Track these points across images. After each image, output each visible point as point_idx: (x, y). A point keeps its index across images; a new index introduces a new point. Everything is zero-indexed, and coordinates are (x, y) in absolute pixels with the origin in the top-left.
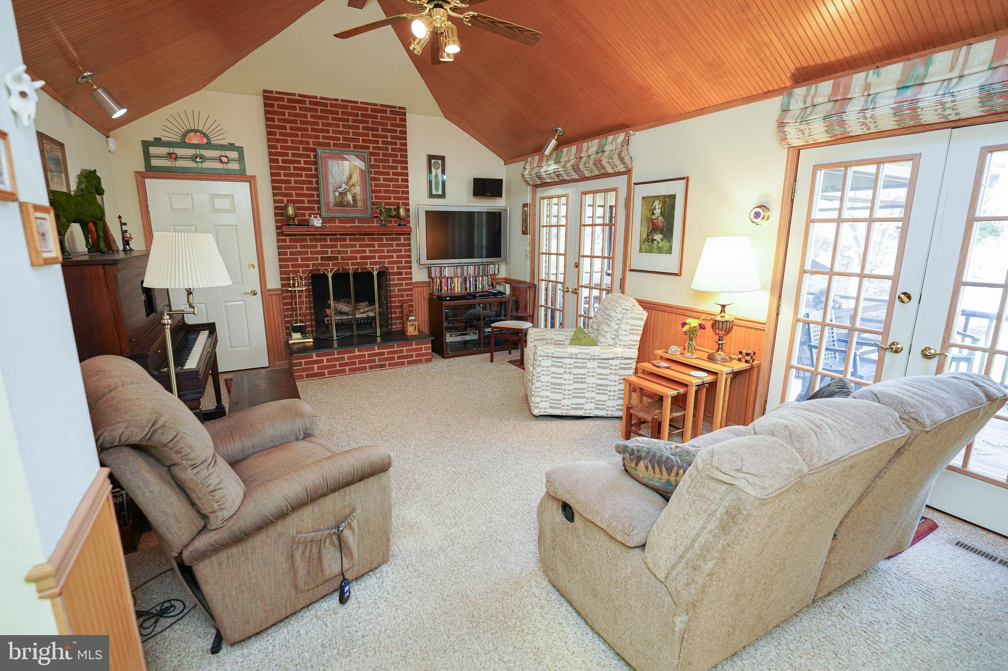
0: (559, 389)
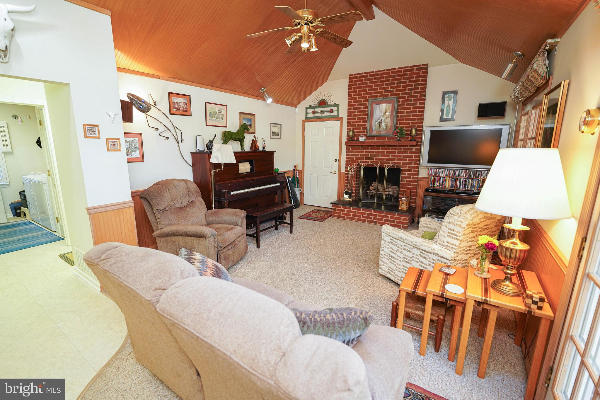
0: (394, 261)
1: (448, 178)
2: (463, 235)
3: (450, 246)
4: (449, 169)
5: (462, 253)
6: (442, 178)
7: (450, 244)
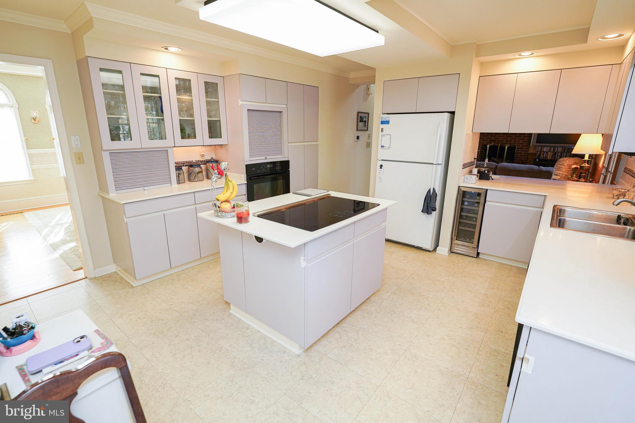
1: (550, 153)
2: (564, 169)
3: (558, 174)
4: (551, 147)
5: (563, 178)
6: (545, 153)
7: (558, 173)
